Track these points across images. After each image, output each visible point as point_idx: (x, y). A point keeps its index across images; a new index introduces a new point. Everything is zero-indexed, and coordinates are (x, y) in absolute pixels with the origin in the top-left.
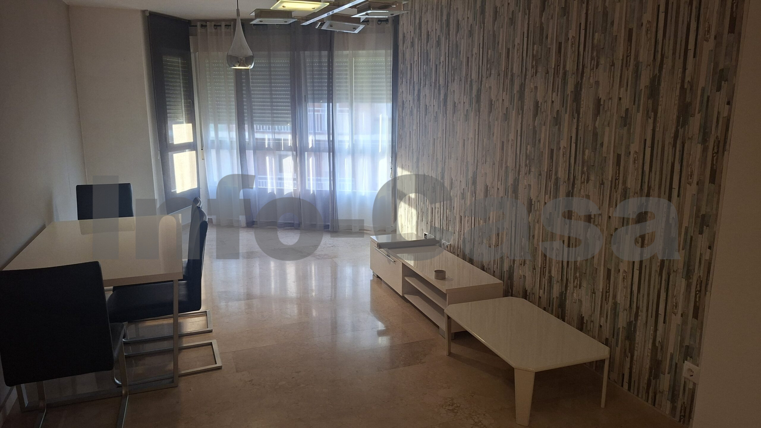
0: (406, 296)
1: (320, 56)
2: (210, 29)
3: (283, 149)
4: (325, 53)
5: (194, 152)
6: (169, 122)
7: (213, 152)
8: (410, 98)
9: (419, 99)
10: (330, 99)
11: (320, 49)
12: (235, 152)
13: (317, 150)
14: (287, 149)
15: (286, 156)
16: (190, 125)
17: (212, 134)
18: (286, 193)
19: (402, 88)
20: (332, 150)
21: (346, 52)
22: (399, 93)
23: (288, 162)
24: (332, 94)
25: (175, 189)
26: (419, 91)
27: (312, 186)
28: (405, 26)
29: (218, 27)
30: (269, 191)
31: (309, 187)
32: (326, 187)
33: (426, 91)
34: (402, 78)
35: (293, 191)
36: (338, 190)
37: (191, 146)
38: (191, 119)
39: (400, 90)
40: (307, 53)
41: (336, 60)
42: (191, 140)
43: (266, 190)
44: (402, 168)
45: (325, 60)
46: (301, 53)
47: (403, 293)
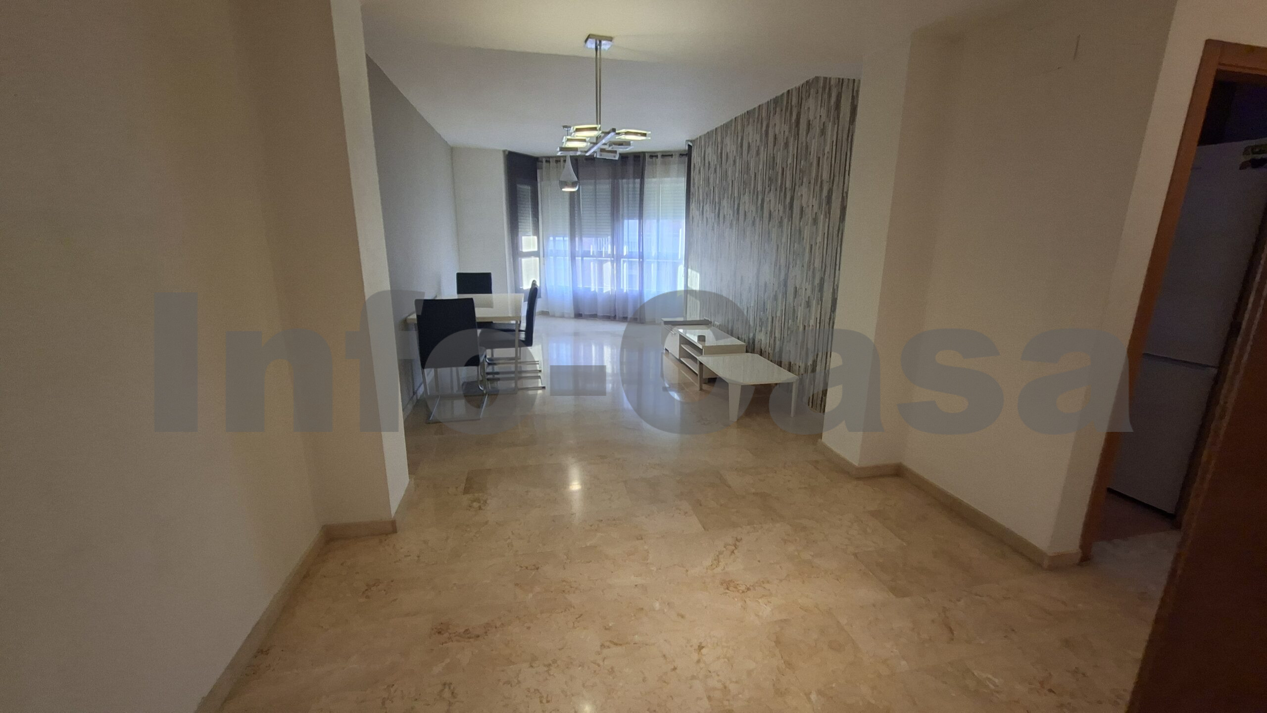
0: (682, 359)
1: (634, 183)
2: (553, 164)
3: (604, 256)
4: (638, 181)
5: (538, 259)
6: (520, 235)
7: (552, 258)
8: (697, 213)
9: (703, 214)
10: (641, 217)
11: (635, 178)
12: (568, 258)
13: (630, 256)
14: (607, 256)
15: (607, 261)
16: (536, 238)
17: (551, 244)
18: (605, 291)
19: (693, 206)
20: (641, 256)
21: (654, 180)
22: (691, 212)
23: (608, 266)
24: (642, 213)
25: (522, 286)
26: (703, 208)
27: (625, 288)
28: (696, 158)
29: (559, 163)
30: (593, 290)
31: (623, 286)
32: (637, 288)
33: (707, 207)
34: (692, 198)
35: (610, 290)
36: (645, 291)
37: (535, 254)
38: (536, 232)
39: (691, 208)
40: (624, 181)
41: (646, 186)
42: (536, 249)
43: (589, 289)
44: (692, 269)
45: (638, 186)
46: (620, 181)
47: (680, 357)
